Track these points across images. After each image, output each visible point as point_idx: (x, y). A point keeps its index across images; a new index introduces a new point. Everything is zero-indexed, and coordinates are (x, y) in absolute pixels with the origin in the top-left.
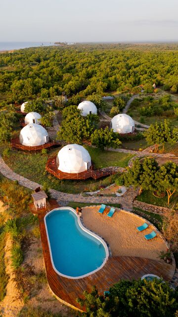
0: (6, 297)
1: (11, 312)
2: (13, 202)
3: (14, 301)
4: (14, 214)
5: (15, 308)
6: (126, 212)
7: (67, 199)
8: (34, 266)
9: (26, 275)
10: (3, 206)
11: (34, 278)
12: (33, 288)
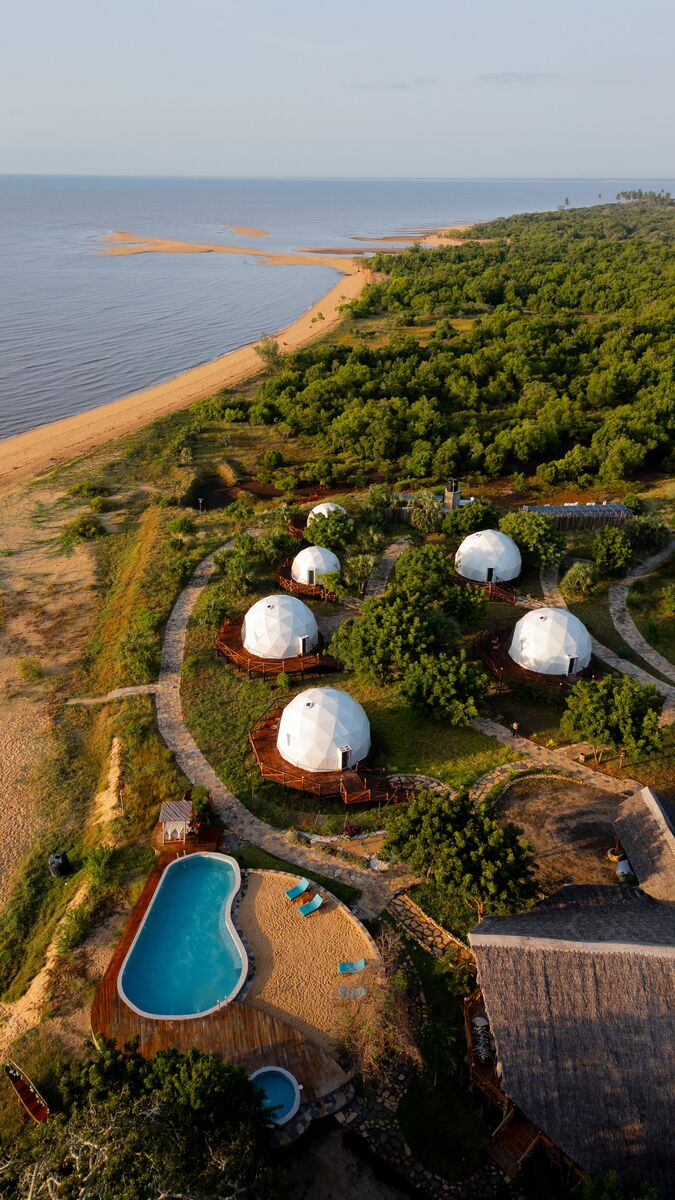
0: (23, 997)
1: (16, 1024)
2: (135, 806)
3: (30, 1009)
4: (121, 834)
5: (25, 1021)
6: (350, 918)
7: (251, 835)
8: (93, 961)
9: (70, 973)
10: (114, 808)
11: (79, 983)
12: (66, 1001)
